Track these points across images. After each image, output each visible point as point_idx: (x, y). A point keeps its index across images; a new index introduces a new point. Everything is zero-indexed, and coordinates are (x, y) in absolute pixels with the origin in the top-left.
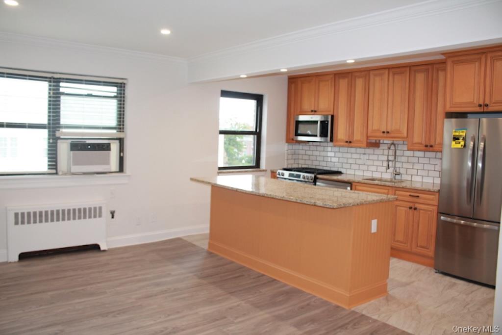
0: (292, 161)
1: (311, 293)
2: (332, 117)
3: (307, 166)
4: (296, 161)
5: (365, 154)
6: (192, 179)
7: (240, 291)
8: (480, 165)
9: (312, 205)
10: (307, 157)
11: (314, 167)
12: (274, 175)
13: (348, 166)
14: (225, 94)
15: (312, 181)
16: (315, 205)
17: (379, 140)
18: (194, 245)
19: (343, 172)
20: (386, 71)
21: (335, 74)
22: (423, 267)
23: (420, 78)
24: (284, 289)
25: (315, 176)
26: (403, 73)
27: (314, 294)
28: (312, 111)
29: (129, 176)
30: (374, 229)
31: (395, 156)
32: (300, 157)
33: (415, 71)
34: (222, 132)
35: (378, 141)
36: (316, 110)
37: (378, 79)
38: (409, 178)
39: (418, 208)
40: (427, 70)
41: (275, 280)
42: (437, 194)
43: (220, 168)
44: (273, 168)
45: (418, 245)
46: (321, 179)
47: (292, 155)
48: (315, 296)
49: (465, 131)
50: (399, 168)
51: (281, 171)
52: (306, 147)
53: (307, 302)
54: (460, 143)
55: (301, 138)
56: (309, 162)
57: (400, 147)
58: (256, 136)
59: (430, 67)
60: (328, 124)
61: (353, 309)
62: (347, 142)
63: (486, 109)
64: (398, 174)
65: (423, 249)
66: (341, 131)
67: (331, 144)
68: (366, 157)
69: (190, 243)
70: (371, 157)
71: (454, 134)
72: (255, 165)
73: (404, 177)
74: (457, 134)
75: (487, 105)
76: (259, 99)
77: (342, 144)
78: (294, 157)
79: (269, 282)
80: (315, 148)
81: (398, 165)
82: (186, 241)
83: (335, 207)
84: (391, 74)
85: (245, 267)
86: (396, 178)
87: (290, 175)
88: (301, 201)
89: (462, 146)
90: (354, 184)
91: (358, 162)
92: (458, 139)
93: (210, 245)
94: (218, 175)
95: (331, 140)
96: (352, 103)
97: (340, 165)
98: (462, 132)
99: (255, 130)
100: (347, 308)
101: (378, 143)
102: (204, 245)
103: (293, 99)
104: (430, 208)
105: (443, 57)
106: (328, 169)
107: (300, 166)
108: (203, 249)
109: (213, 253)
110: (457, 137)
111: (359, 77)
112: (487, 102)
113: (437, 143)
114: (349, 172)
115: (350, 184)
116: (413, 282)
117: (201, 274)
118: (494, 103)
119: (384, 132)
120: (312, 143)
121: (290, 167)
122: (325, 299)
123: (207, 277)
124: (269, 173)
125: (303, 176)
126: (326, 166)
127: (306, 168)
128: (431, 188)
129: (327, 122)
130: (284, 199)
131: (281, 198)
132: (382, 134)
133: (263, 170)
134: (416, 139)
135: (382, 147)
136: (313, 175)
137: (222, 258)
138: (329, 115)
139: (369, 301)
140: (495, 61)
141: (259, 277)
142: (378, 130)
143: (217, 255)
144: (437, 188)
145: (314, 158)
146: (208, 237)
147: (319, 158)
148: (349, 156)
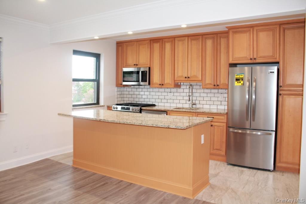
0: (120, 99)
1: (162, 190)
2: (149, 68)
3: (130, 102)
4: (123, 99)
5: (171, 92)
6: (59, 114)
7: (111, 195)
8: (254, 97)
9: (166, 128)
10: (130, 96)
11: (135, 102)
12: (109, 108)
13: (160, 100)
14: (76, 52)
15: (139, 111)
16: (168, 128)
17: (181, 83)
18: (61, 163)
19: (156, 105)
20: (187, 38)
21: (150, 40)
22: (219, 163)
23: (209, 43)
24: (141, 189)
25: (141, 108)
26: (198, 39)
27: (164, 191)
28: (135, 65)
29: (6, 114)
30: (202, 142)
31: (192, 92)
32: (125, 96)
33: (206, 38)
34: (74, 80)
35: (179, 84)
36: (137, 64)
37: (180, 43)
38: (201, 106)
39: (213, 125)
40: (213, 38)
41: (132, 184)
42: (226, 115)
43: (74, 106)
44: (109, 104)
45: (215, 149)
46: (144, 110)
47: (120, 95)
48: (165, 193)
49: (243, 75)
50: (195, 100)
51: (115, 106)
52: (129, 89)
53: (163, 197)
54: (240, 82)
55: (125, 83)
56: (132, 99)
57: (194, 87)
58: (96, 82)
59: (215, 35)
61: (195, 198)
62: (160, 85)
63: (254, 62)
64: (195, 105)
65: (217, 151)
66: (156, 77)
67: (149, 87)
68: (172, 94)
69: (57, 162)
70: (176, 94)
71: (236, 77)
72: (96, 102)
73: (198, 106)
74: (238, 77)
75: (255, 59)
76: (97, 56)
77: (157, 86)
78: (122, 96)
79: (128, 186)
80: (135, 90)
81: (194, 98)
82: (53, 161)
83: (185, 128)
84: (189, 40)
85: (106, 176)
86: (193, 107)
87: (122, 108)
88: (156, 125)
89: (242, 84)
90: (168, 112)
91: (166, 97)
92: (239, 80)
93: (74, 162)
94: (73, 111)
95: (149, 84)
96: (163, 58)
97: (153, 100)
98: (241, 76)
99: (95, 78)
100: (191, 198)
101: (179, 85)
102: (69, 162)
103: (120, 57)
104: (222, 124)
105: (227, 30)
106: (146, 103)
107: (125, 102)
108: (69, 166)
109: (78, 168)
110: (238, 79)
111: (168, 42)
112: (255, 57)
113: (221, 83)
114: (160, 104)
115: (165, 112)
116: (219, 173)
117: (75, 186)
118: (260, 57)
119: (186, 78)
120: (133, 86)
121: (119, 103)
122: (174, 193)
123: (81, 187)
124: (106, 107)
125: (132, 108)
126: (144, 102)
127: (131, 103)
128: (222, 112)
129: (146, 72)
130: (141, 125)
131: (140, 125)
132: (185, 79)
133: (103, 106)
134: (208, 81)
135: (182, 87)
136: (139, 108)
137: (86, 171)
138: (147, 67)
139: (202, 190)
140: (259, 32)
141: (119, 183)
142: (182, 76)
143: (81, 170)
144: (226, 111)
145: (135, 96)
146: (72, 154)
147: (138, 96)
148: (160, 94)
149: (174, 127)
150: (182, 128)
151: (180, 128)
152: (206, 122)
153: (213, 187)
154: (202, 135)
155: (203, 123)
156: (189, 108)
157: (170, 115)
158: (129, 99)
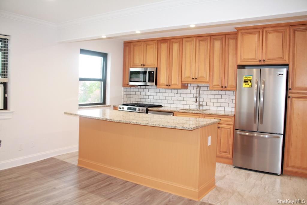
0: (126, 99)
1: (167, 192)
2: (157, 68)
3: (137, 103)
4: (129, 100)
5: (178, 93)
6: (65, 113)
7: (116, 196)
8: (262, 99)
9: (173, 128)
10: (136, 96)
11: (142, 103)
12: (115, 108)
13: (166, 101)
14: (83, 51)
15: (145, 112)
16: (175, 129)
17: (188, 84)
18: (66, 163)
19: (162, 106)
20: (194, 39)
21: (158, 40)
22: (225, 165)
23: (217, 44)
24: (146, 191)
25: (147, 109)
26: (206, 40)
27: (170, 192)
28: (142, 65)
29: (12, 112)
30: (209, 144)
31: (199, 94)
32: (132, 96)
33: (214, 39)
34: (81, 79)
35: (186, 85)
36: (144, 64)
37: (188, 44)
38: (208, 108)
39: (220, 127)
40: (222, 39)
41: (137, 184)
42: (233, 117)
43: (80, 105)
44: (116, 104)
45: (221, 151)
46: (151, 110)
47: (126, 95)
48: (170, 194)
49: (251, 76)
50: (202, 102)
51: (122, 106)
52: (135, 90)
53: (168, 199)
54: (249, 84)
55: (131, 83)
56: (138, 100)
57: (202, 88)
58: (103, 82)
59: (224, 37)
60: (154, 73)
61: (201, 200)
62: (167, 85)
63: (263, 63)
64: (202, 106)
65: (225, 153)
66: (163, 78)
67: (155, 87)
68: (179, 95)
69: (62, 161)
70: (183, 95)
71: (244, 78)
72: (102, 102)
73: (205, 108)
74: (246, 78)
75: (264, 61)
76: (105, 56)
77: (164, 87)
78: (128, 96)
79: (133, 186)
80: (142, 90)
81: (201, 100)
82: (58, 160)
83: (192, 129)
84: (197, 41)
85: (111, 176)
86: (200, 108)
87: (128, 109)
88: (163, 126)
89: (250, 86)
90: (175, 113)
91: (173, 98)
92: (247, 82)
93: (79, 162)
94: (79, 110)
95: (156, 84)
96: (170, 59)
97: (160, 101)
98: (250, 77)
99: (102, 78)
100: (197, 200)
101: (186, 86)
102: (75, 162)
103: (127, 57)
104: (229, 126)
105: (236, 31)
106: (152, 104)
107: (131, 102)
108: (74, 165)
109: (83, 168)
110: (246, 81)
111: (176, 42)
112: (264, 58)
113: (229, 85)
114: (166, 105)
115: (172, 113)
116: (225, 176)
117: (80, 185)
118: (268, 59)
119: (193, 79)
120: (140, 87)
121: (125, 103)
122: (179, 195)
123: (85, 187)
124: (112, 107)
125: (138, 109)
126: (151, 102)
127: (137, 104)
128: (230, 114)
129: (153, 72)
130: (148, 125)
131: (146, 125)
132: (192, 80)
133: (109, 106)
134: (215, 83)
135: (189, 88)
136: (145, 108)
137: (91, 171)
138: (155, 67)
139: (208, 193)
140: (268, 33)
141: (124, 183)
142: (189, 77)
143: (86, 169)
144: (233, 114)
145: (142, 97)
146: (78, 154)
147: (145, 97)
148: (166, 95)
149: (181, 128)
150: (189, 129)
151: (186, 129)
152: (213, 124)
153: (219, 190)
154: (209, 136)
155: (210, 124)
156: (196, 110)
157: (176, 116)
158: (135, 100)
